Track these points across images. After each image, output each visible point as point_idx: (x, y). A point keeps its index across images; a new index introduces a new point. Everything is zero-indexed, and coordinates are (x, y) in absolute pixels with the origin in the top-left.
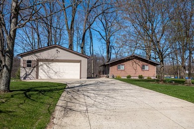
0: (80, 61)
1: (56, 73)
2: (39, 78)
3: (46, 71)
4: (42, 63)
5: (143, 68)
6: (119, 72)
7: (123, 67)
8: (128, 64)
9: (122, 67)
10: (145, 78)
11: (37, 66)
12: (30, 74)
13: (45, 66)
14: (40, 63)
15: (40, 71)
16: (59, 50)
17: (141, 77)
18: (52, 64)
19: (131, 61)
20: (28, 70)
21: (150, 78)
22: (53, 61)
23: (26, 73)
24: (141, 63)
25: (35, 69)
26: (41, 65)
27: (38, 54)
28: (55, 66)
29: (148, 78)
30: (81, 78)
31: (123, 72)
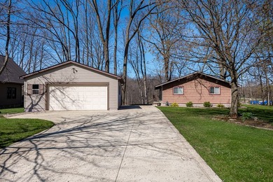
0: (107, 84)
1: (74, 101)
2: (50, 109)
3: (59, 99)
4: (53, 88)
5: (211, 91)
6: (176, 97)
7: (182, 90)
8: (189, 86)
9: (180, 91)
10: (215, 106)
11: (47, 93)
12: (37, 104)
13: (58, 92)
14: (51, 88)
15: (52, 99)
16: (77, 68)
17: (207, 105)
18: (67, 89)
19: (193, 81)
20: (34, 98)
21: (222, 106)
22: (68, 84)
23: (32, 103)
24: (208, 84)
25: (44, 96)
26: (53, 91)
27: (47, 76)
28: (72, 92)
29: (219, 106)
30: (108, 109)
31: (182, 97)
